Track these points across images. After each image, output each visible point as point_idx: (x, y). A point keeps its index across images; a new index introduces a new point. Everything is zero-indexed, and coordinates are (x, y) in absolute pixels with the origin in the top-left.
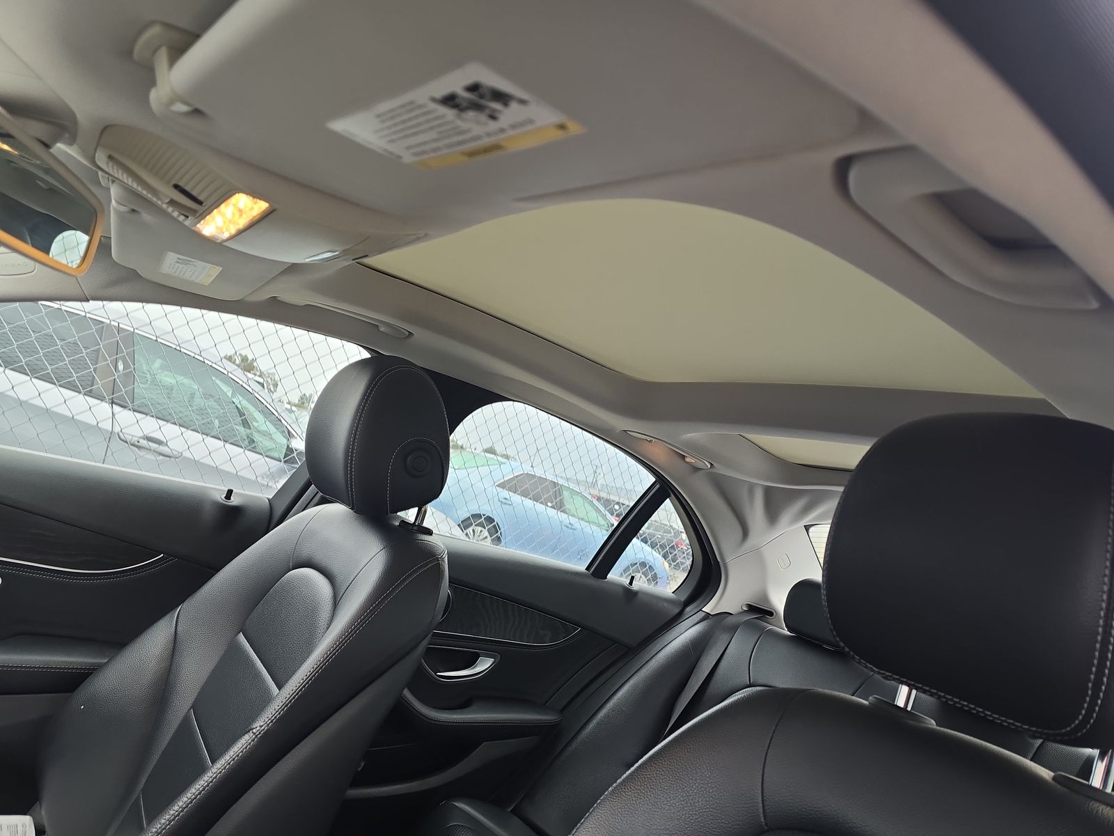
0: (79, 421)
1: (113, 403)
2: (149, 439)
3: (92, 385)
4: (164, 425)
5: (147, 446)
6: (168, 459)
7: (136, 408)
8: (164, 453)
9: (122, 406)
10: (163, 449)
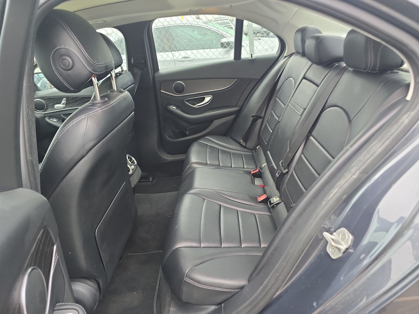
0: (167, 60)
1: (171, 51)
2: (185, 58)
3: (165, 49)
4: (187, 51)
5: (185, 60)
6: (192, 61)
7: (178, 50)
8: (190, 60)
9: (174, 51)
10: (189, 59)
